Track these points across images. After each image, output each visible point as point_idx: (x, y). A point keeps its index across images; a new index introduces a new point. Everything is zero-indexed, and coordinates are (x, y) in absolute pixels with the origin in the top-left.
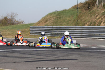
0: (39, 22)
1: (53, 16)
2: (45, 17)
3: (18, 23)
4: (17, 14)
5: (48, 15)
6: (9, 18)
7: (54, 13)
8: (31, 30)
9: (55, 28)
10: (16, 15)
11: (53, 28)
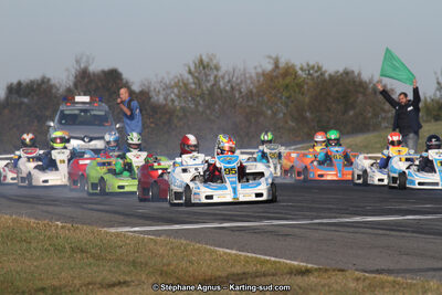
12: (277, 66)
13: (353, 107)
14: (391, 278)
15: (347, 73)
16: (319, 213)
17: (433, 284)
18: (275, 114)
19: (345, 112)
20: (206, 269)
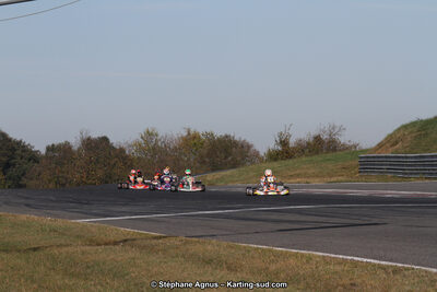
0: (380, 145)
1: (411, 132)
2: (394, 133)
3: (345, 148)
4: (342, 129)
5: (399, 129)
6: (325, 137)
7: (413, 124)
8: (361, 163)
9: (412, 157)
10: (340, 130)
11: (407, 157)
12: (189, 134)
13: (230, 155)
14: (196, 239)
15: (227, 136)
16: (182, 210)
17: (214, 241)
18: (189, 159)
19: (226, 158)
20: (112, 239)
